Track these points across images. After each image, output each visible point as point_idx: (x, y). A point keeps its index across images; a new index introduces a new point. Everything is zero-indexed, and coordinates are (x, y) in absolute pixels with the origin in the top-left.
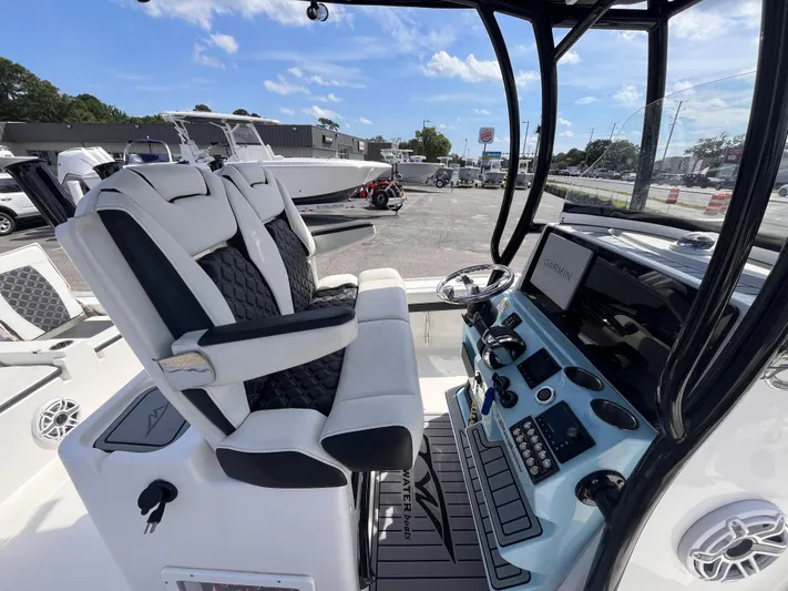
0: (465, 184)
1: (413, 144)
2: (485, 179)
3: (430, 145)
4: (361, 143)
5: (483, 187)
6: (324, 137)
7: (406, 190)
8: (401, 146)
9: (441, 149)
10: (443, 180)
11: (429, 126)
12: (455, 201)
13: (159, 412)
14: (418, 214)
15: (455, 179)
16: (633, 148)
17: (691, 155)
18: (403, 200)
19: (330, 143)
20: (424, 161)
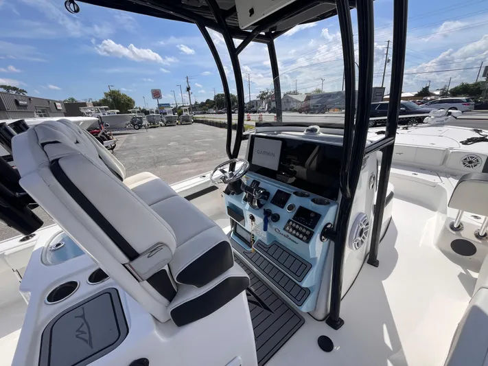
0: (153, 124)
1: (104, 102)
2: (165, 121)
3: (118, 102)
4: (57, 104)
5: (166, 126)
6: (17, 102)
7: (114, 135)
8: (95, 104)
9: (128, 104)
10: (137, 125)
11: (112, 89)
12: (152, 137)
13: (85, 328)
14: (130, 149)
15: (145, 122)
16: (235, 97)
17: (259, 99)
18: (115, 142)
19: (25, 106)
20: (117, 113)
